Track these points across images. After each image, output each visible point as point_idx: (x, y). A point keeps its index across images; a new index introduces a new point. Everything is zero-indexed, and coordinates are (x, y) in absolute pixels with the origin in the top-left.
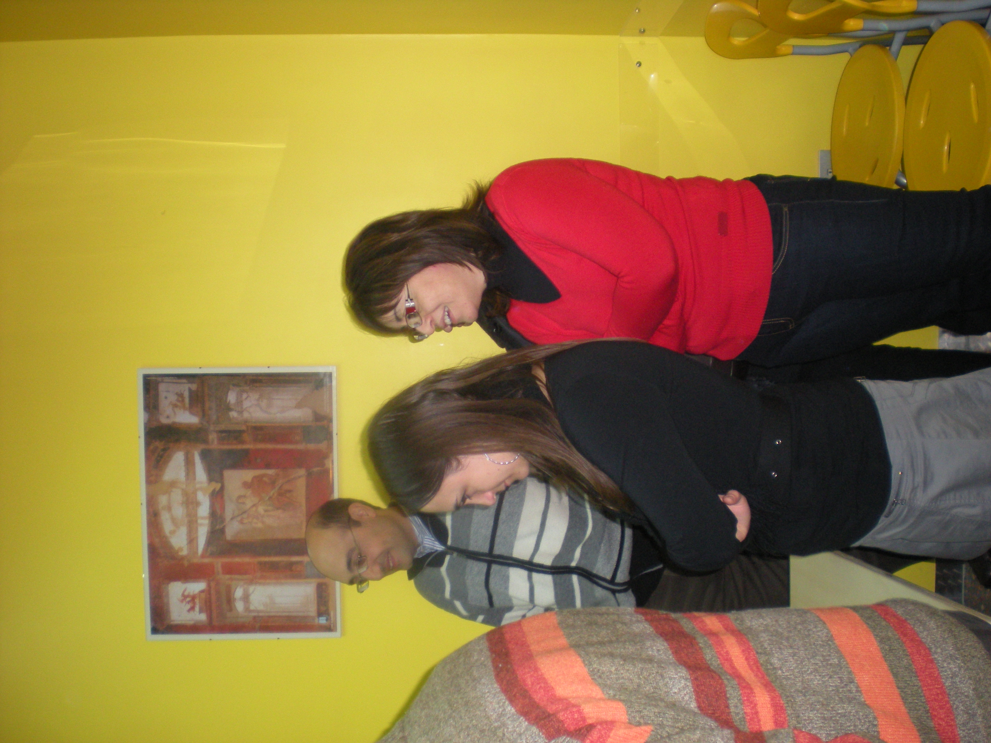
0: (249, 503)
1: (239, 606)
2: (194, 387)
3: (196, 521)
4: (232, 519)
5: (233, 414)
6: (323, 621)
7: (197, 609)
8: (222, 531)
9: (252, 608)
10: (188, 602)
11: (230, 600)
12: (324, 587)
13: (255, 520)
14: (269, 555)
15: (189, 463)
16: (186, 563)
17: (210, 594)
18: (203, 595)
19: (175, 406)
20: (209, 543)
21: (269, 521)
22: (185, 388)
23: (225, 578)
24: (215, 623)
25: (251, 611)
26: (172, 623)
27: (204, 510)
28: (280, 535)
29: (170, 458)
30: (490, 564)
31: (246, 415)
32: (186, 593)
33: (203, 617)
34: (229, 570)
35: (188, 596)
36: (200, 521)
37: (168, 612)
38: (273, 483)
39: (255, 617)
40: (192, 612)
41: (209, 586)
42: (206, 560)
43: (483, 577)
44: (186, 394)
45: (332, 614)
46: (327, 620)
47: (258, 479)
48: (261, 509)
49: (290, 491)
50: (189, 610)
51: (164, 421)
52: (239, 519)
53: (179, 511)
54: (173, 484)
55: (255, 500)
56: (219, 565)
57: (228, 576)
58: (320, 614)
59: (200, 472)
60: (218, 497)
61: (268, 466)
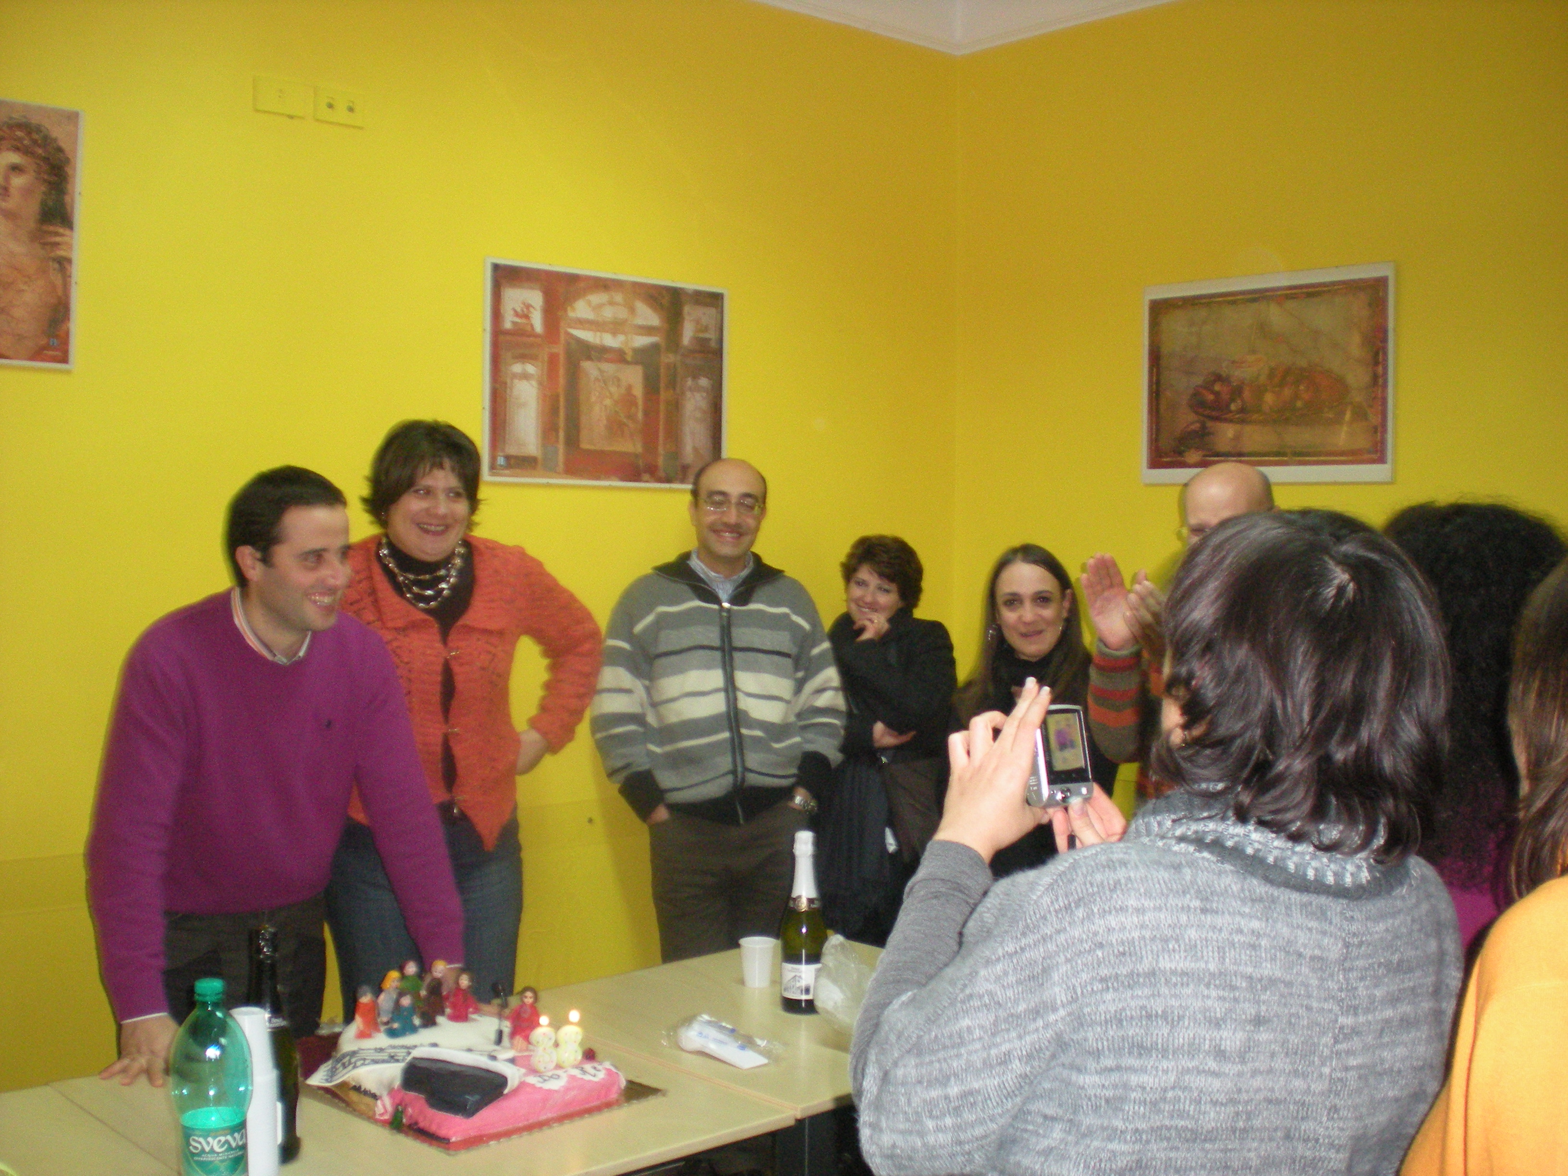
0: (613, 389)
1: (517, 368)
2: (713, 344)
3: (598, 331)
4: (599, 369)
5: (689, 382)
6: (501, 461)
7: (516, 319)
8: (589, 358)
9: (516, 381)
10: (523, 311)
11: (523, 358)
12: (534, 465)
13: (598, 394)
14: (566, 407)
15: (649, 330)
16: (560, 313)
17: (529, 336)
18: (529, 328)
19: (698, 322)
20: (579, 341)
21: (597, 408)
22: (711, 335)
23: (544, 355)
24: (502, 337)
25: (512, 379)
26: (503, 288)
27: (610, 341)
28: (584, 420)
29: (655, 309)
30: (721, 649)
31: (688, 394)
32: (531, 309)
33: (507, 325)
34: (553, 360)
35: (529, 311)
36: (598, 334)
37: (514, 286)
38: (630, 417)
39: (506, 383)
40: (512, 313)
41: (537, 336)
42: (562, 337)
43: (706, 643)
44: (707, 335)
45: (507, 472)
46: (501, 466)
47: (634, 402)
48: (608, 402)
49: (622, 435)
50: (514, 309)
51: (687, 309)
52: (600, 377)
53: (608, 313)
54: (632, 310)
55: (616, 397)
56: (555, 350)
57: (546, 359)
58: (508, 458)
59: (642, 341)
60: (619, 356)
61: (646, 414)
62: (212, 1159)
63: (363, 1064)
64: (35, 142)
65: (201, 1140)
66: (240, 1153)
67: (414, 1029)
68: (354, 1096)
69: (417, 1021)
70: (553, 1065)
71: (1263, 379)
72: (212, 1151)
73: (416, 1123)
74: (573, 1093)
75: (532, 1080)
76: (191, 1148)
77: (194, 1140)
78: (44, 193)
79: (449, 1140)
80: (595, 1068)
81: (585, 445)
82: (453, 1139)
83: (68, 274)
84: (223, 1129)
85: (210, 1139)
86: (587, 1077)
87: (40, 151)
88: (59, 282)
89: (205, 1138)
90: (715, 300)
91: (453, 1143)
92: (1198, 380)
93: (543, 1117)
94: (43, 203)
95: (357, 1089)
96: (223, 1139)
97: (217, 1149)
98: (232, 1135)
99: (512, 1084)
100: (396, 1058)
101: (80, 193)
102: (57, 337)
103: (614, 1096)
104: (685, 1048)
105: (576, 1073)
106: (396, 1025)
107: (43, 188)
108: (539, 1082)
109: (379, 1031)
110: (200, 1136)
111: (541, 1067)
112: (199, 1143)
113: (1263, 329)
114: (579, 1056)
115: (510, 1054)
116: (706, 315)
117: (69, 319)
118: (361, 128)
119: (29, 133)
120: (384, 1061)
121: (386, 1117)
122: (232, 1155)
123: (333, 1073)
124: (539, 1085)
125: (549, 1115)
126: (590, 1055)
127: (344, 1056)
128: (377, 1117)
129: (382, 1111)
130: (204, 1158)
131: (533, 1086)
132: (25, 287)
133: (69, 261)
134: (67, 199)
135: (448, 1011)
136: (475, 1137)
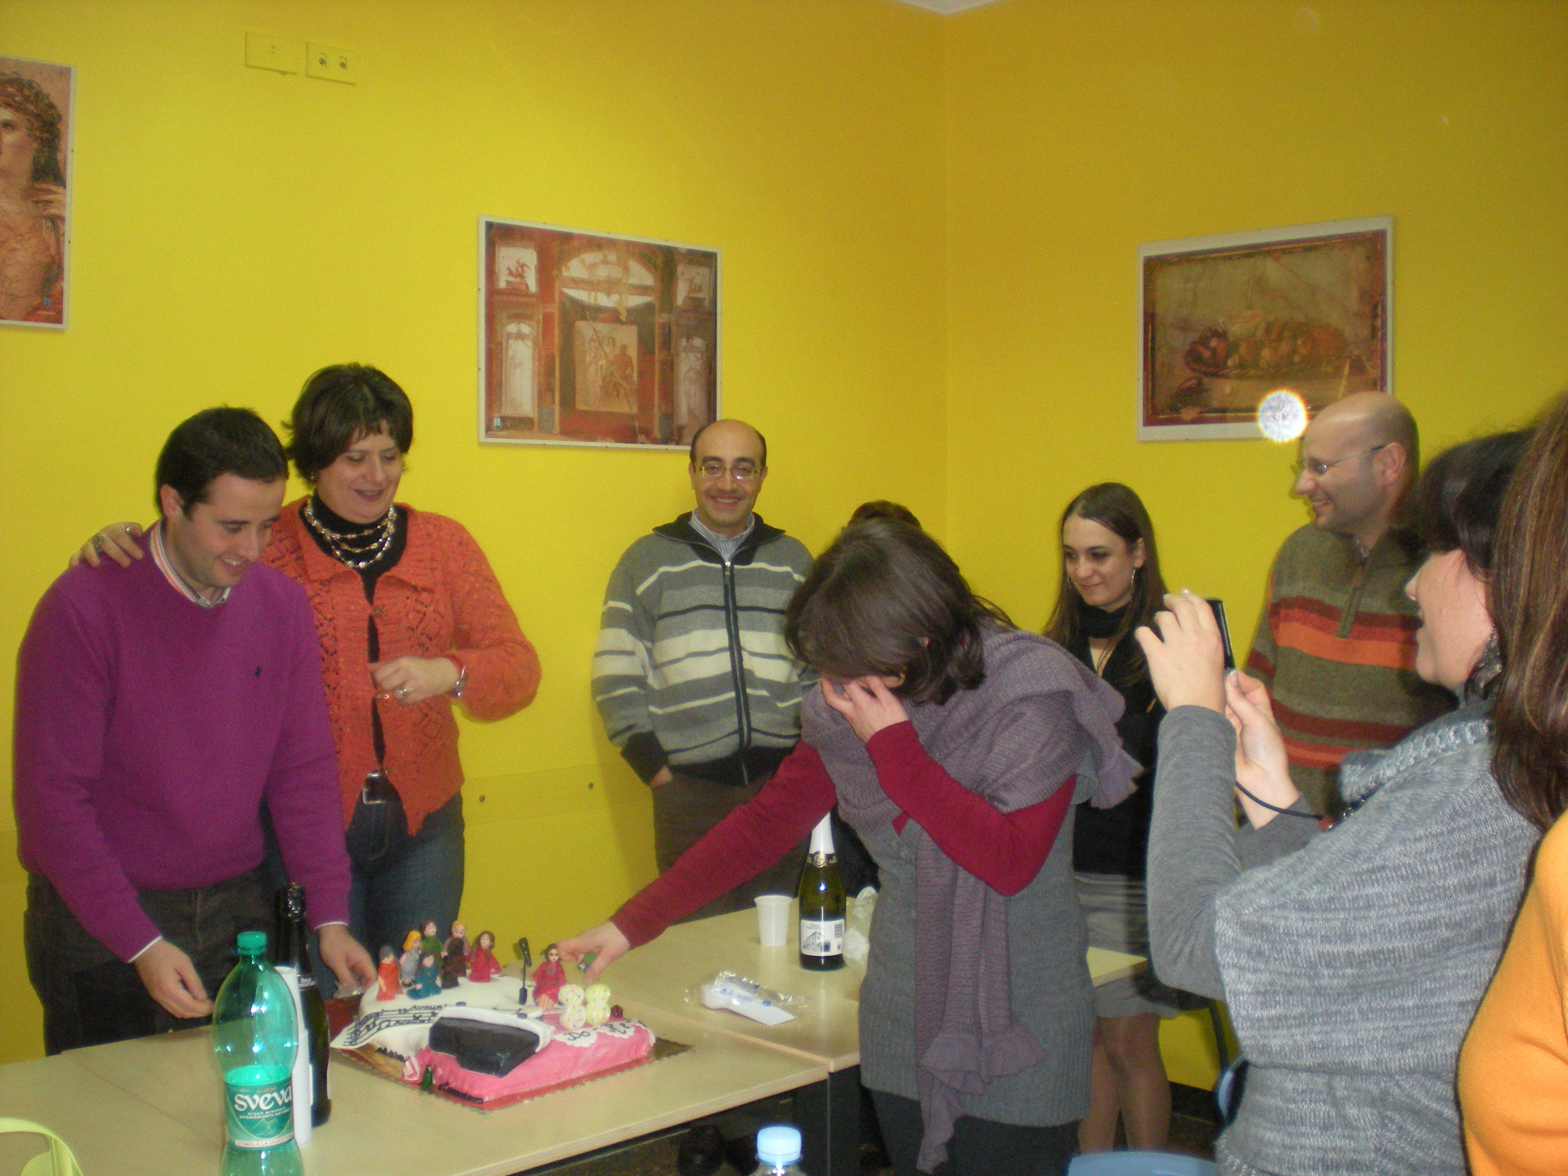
0: (608, 349)
1: (512, 328)
2: (707, 304)
3: (593, 290)
4: (595, 330)
5: (684, 342)
6: (497, 422)
7: (511, 279)
8: (584, 318)
9: (511, 342)
10: (517, 269)
11: (518, 317)
12: (530, 426)
13: (593, 355)
14: (561, 368)
15: (642, 290)
16: (555, 273)
17: (524, 296)
18: (524, 288)
19: (691, 283)
20: (574, 301)
21: (592, 370)
22: (705, 295)
23: (539, 314)
24: (496, 297)
25: (507, 340)
26: (497, 247)
27: (604, 300)
28: (579, 379)
29: (649, 270)
30: (726, 608)
32: (525, 268)
33: (502, 284)
34: (547, 320)
35: (523, 271)
36: (593, 294)
37: (508, 245)
38: (627, 378)
39: (501, 343)
40: (507, 272)
41: (533, 296)
42: (557, 296)
43: (710, 602)
44: (700, 295)
45: (502, 433)
46: (498, 427)
47: (628, 363)
48: (603, 362)
49: (618, 396)
50: (509, 269)
51: (680, 269)
52: (595, 338)
53: (602, 273)
54: (626, 270)
55: (611, 357)
56: (549, 310)
57: (541, 317)
58: (503, 419)
59: (635, 301)
60: (614, 317)
61: (640, 374)
62: (259, 1117)
63: (388, 1026)
64: (27, 99)
65: (247, 1097)
66: (287, 1110)
67: (437, 991)
68: (379, 1059)
69: (439, 982)
70: (582, 1023)
71: (1260, 333)
72: (258, 1108)
73: (447, 1084)
74: (602, 1052)
75: (561, 1038)
76: (236, 1106)
77: (239, 1098)
78: (36, 151)
79: (482, 1100)
80: (623, 1025)
81: (580, 406)
82: (486, 1099)
83: (62, 232)
84: (270, 1086)
85: (256, 1097)
86: (617, 1035)
87: (32, 108)
88: (52, 241)
89: (251, 1096)
90: (707, 259)
91: (487, 1102)
92: (1194, 336)
93: (574, 1075)
94: (35, 161)
95: (383, 1051)
96: (269, 1096)
97: (263, 1107)
98: (278, 1091)
99: (543, 1042)
100: (421, 1019)
101: (73, 151)
102: (51, 296)
103: (644, 1051)
104: (710, 1007)
105: (606, 1030)
106: (419, 986)
107: (35, 146)
108: (569, 1039)
109: (401, 993)
110: (245, 1094)
111: (569, 1025)
112: (244, 1101)
113: (1260, 284)
114: (608, 1015)
115: (539, 1012)
116: (699, 274)
117: (62, 279)
118: (353, 84)
119: (20, 90)
120: (408, 1022)
121: (416, 1078)
122: (279, 1112)
123: (356, 1034)
124: (569, 1043)
125: (581, 1073)
126: (617, 1012)
127: (368, 1018)
128: (406, 1078)
129: (411, 1072)
130: (250, 1116)
131: (563, 1045)
132: (18, 246)
133: (62, 219)
134: (60, 156)
135: (469, 972)
136: (508, 1096)
